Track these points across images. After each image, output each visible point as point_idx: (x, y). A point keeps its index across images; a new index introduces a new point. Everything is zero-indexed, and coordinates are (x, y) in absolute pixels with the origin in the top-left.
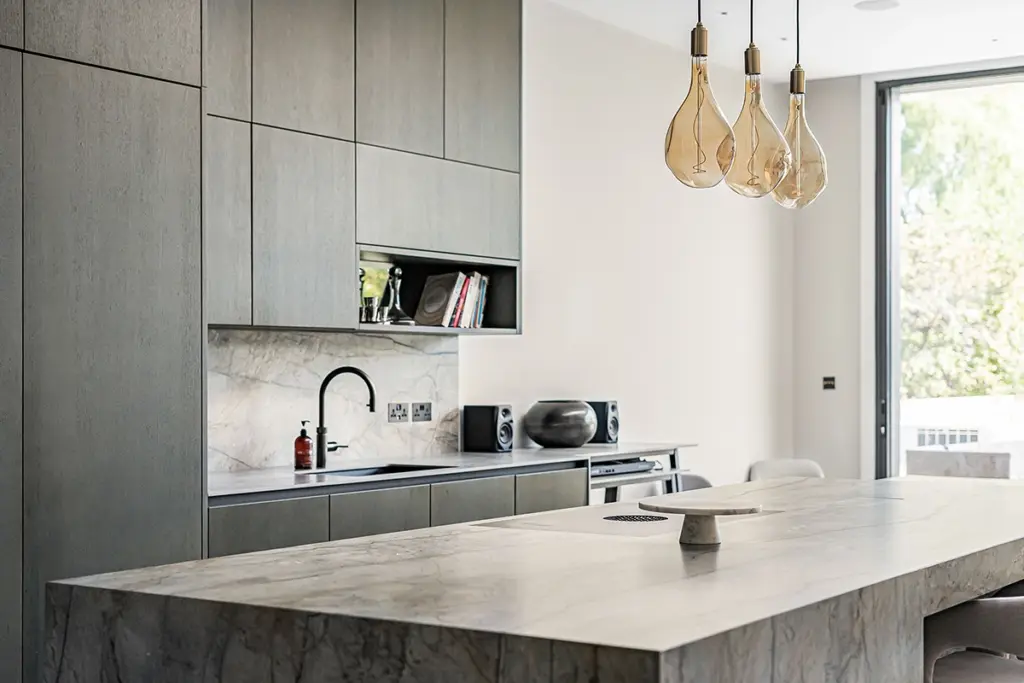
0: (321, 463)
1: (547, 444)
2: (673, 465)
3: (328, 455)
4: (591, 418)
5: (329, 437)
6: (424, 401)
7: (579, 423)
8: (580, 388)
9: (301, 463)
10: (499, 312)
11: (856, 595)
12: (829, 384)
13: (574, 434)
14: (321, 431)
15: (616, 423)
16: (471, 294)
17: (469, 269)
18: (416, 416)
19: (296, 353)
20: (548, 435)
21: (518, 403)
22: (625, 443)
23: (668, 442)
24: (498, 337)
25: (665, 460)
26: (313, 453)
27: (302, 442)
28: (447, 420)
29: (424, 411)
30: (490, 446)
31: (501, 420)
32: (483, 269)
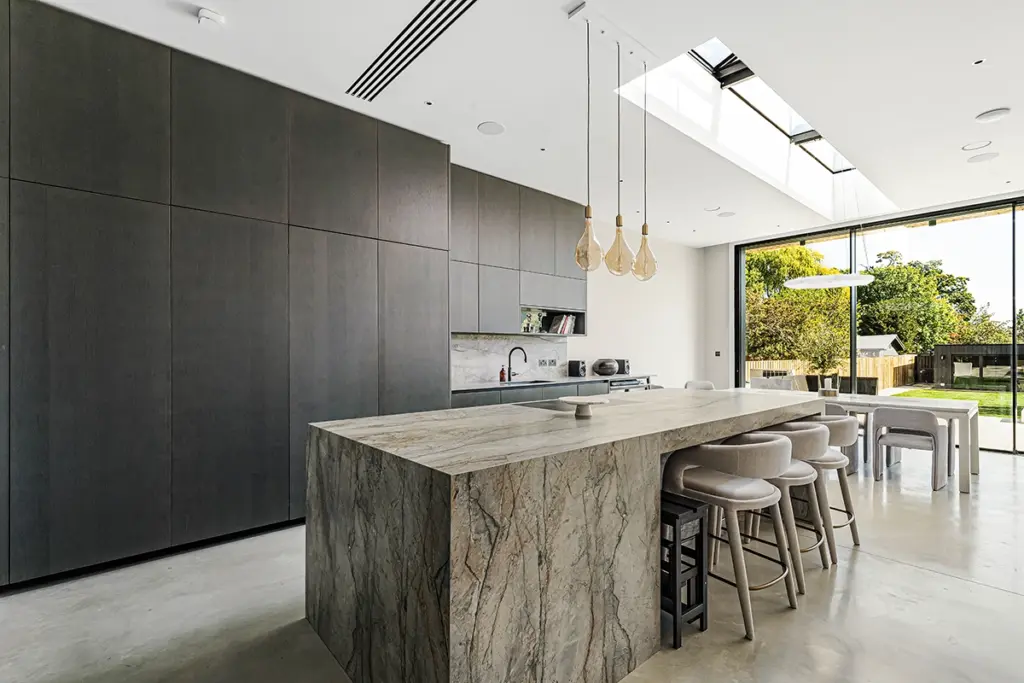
0: (510, 379)
1: (601, 374)
2: (648, 382)
3: (512, 377)
4: (616, 366)
5: (512, 371)
6: (553, 358)
7: (611, 368)
8: (612, 354)
9: (502, 379)
10: (579, 328)
11: (610, 445)
12: (718, 354)
13: (610, 371)
14: (510, 369)
15: (628, 367)
16: (568, 323)
17: (568, 314)
18: (550, 364)
19: (503, 342)
20: (601, 371)
21: (589, 360)
22: (632, 373)
23: (646, 374)
24: (578, 338)
25: (645, 381)
26: (506, 377)
27: (502, 372)
28: (563, 365)
29: (553, 362)
30: (577, 374)
31: (581, 366)
32: (573, 314)
